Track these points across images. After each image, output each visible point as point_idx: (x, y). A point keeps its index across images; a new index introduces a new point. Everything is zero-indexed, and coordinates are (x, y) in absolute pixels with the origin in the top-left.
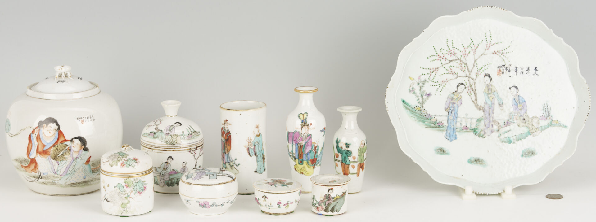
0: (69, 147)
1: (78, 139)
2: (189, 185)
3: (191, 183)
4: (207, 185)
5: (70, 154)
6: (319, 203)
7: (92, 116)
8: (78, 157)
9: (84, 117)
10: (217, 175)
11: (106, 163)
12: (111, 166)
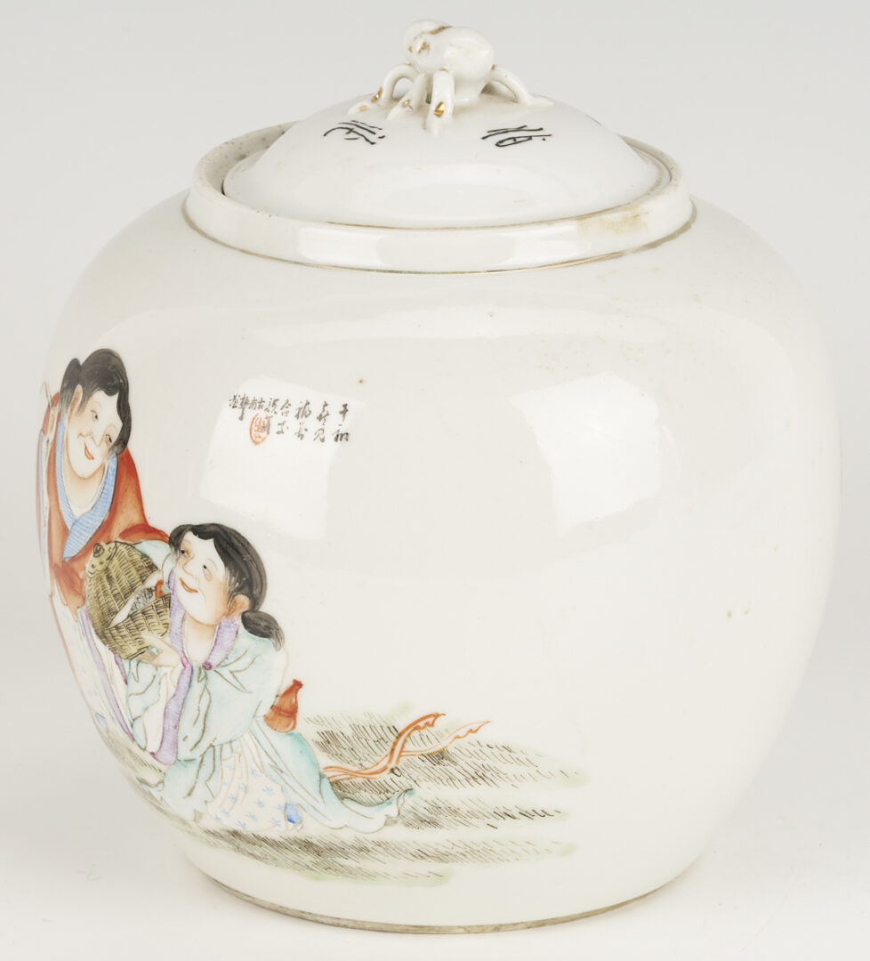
0: (160, 583)
1: (211, 542)
5: (167, 625)
7: (335, 408)
8: (214, 661)
9: (279, 404)
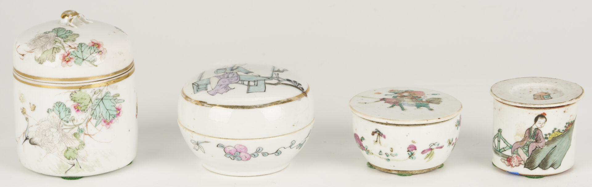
2: (199, 107)
3: (204, 102)
4: (243, 107)
6: (511, 147)
10: (265, 83)
11: (27, 56)
12: (41, 63)
